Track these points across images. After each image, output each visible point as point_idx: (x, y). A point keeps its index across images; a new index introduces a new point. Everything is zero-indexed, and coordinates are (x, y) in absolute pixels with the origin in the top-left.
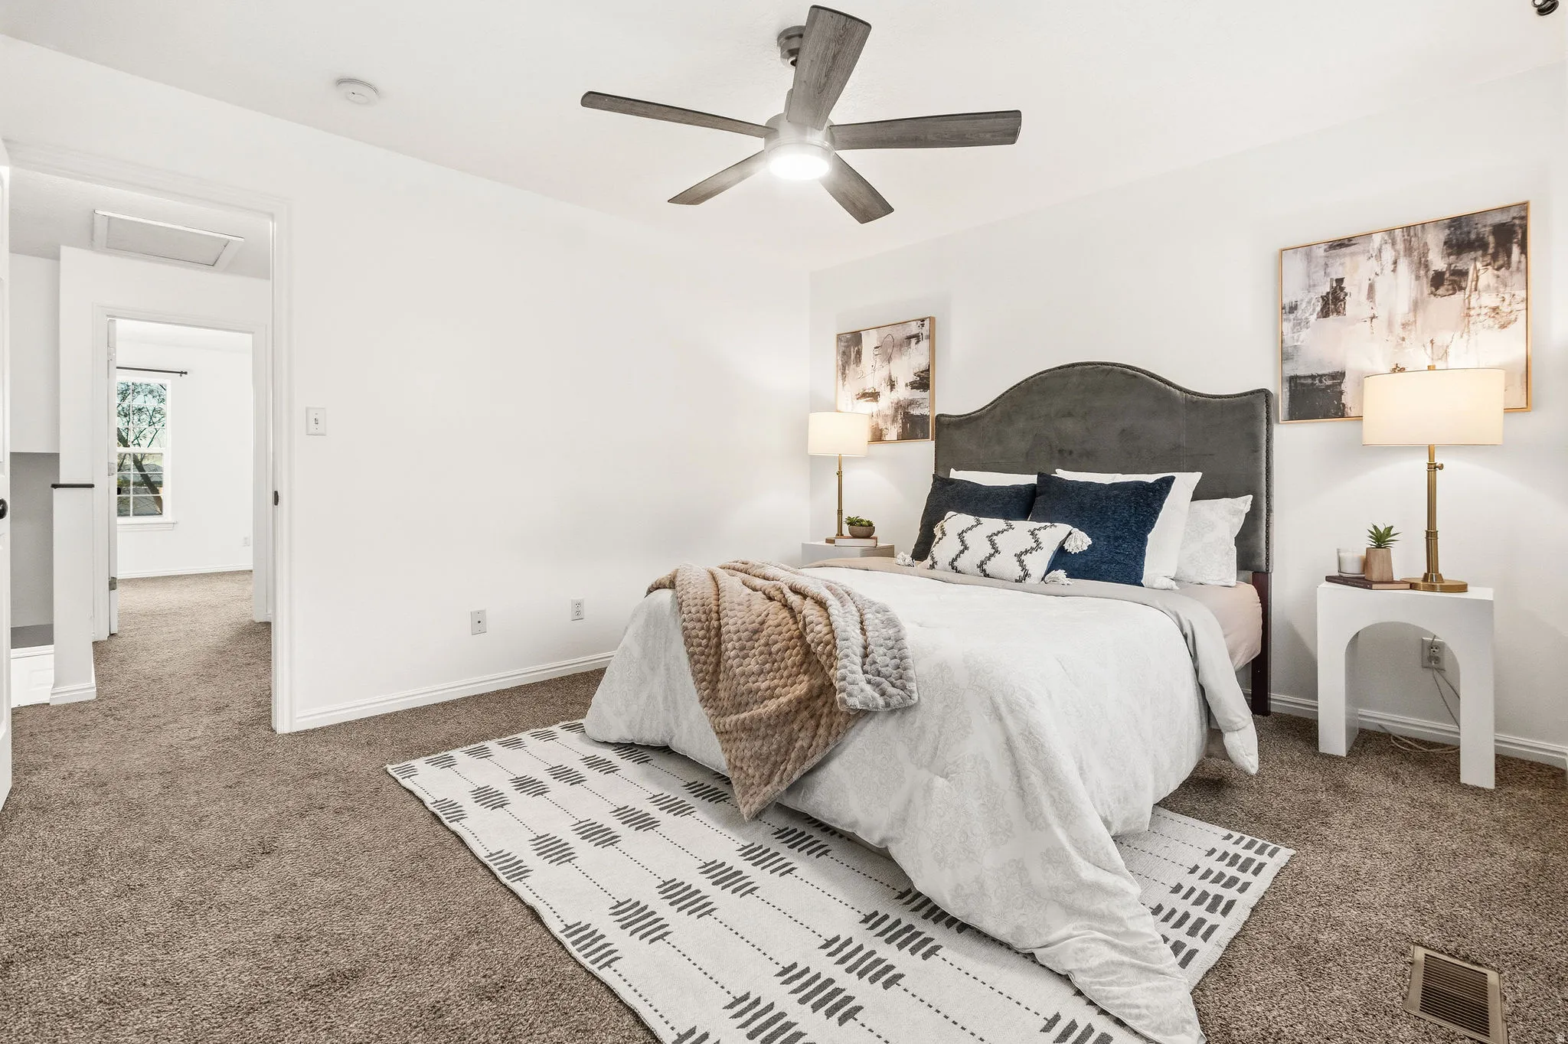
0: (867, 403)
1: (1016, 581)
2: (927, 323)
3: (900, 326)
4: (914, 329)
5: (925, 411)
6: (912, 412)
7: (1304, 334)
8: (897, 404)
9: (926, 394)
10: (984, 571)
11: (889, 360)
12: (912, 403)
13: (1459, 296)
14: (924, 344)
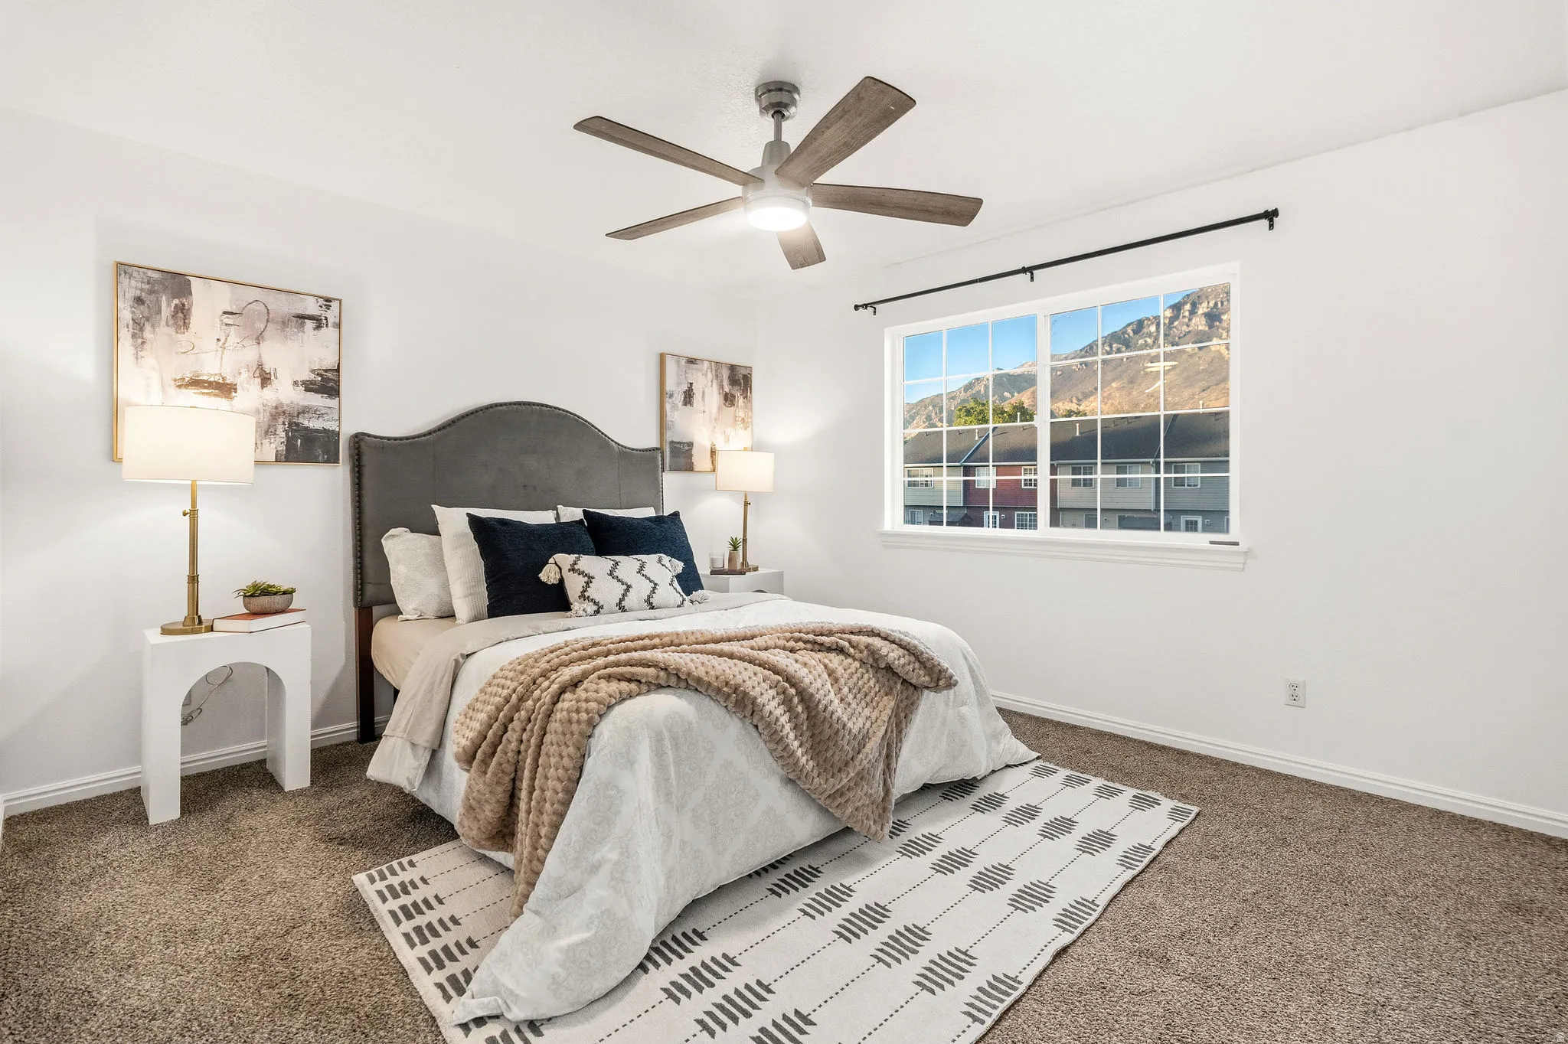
0: (202, 396)
1: (678, 606)
2: (335, 305)
3: (283, 296)
4: (312, 308)
5: (332, 426)
6: (306, 424)
7: (676, 414)
8: (276, 408)
9: (332, 403)
10: (651, 604)
11: (259, 339)
12: (304, 411)
13: (732, 408)
14: (329, 333)
